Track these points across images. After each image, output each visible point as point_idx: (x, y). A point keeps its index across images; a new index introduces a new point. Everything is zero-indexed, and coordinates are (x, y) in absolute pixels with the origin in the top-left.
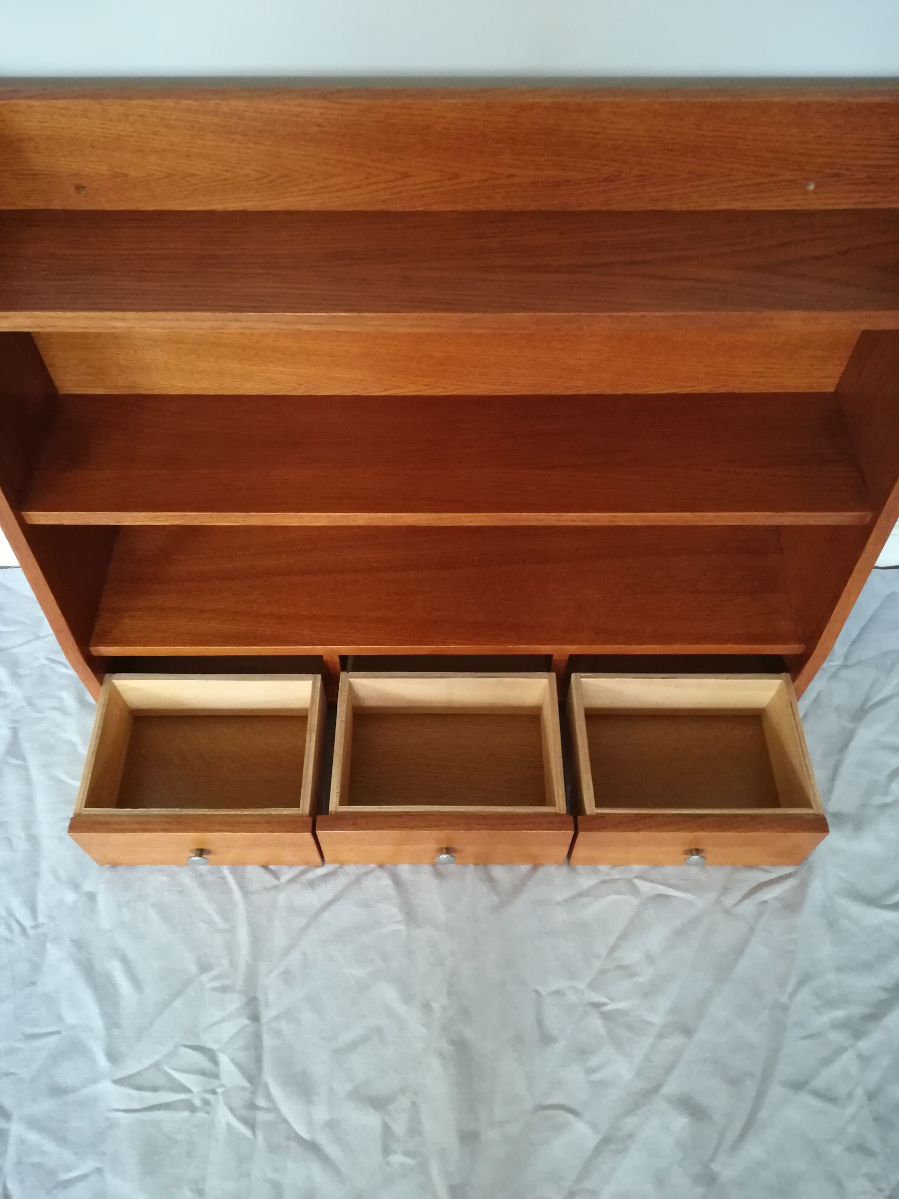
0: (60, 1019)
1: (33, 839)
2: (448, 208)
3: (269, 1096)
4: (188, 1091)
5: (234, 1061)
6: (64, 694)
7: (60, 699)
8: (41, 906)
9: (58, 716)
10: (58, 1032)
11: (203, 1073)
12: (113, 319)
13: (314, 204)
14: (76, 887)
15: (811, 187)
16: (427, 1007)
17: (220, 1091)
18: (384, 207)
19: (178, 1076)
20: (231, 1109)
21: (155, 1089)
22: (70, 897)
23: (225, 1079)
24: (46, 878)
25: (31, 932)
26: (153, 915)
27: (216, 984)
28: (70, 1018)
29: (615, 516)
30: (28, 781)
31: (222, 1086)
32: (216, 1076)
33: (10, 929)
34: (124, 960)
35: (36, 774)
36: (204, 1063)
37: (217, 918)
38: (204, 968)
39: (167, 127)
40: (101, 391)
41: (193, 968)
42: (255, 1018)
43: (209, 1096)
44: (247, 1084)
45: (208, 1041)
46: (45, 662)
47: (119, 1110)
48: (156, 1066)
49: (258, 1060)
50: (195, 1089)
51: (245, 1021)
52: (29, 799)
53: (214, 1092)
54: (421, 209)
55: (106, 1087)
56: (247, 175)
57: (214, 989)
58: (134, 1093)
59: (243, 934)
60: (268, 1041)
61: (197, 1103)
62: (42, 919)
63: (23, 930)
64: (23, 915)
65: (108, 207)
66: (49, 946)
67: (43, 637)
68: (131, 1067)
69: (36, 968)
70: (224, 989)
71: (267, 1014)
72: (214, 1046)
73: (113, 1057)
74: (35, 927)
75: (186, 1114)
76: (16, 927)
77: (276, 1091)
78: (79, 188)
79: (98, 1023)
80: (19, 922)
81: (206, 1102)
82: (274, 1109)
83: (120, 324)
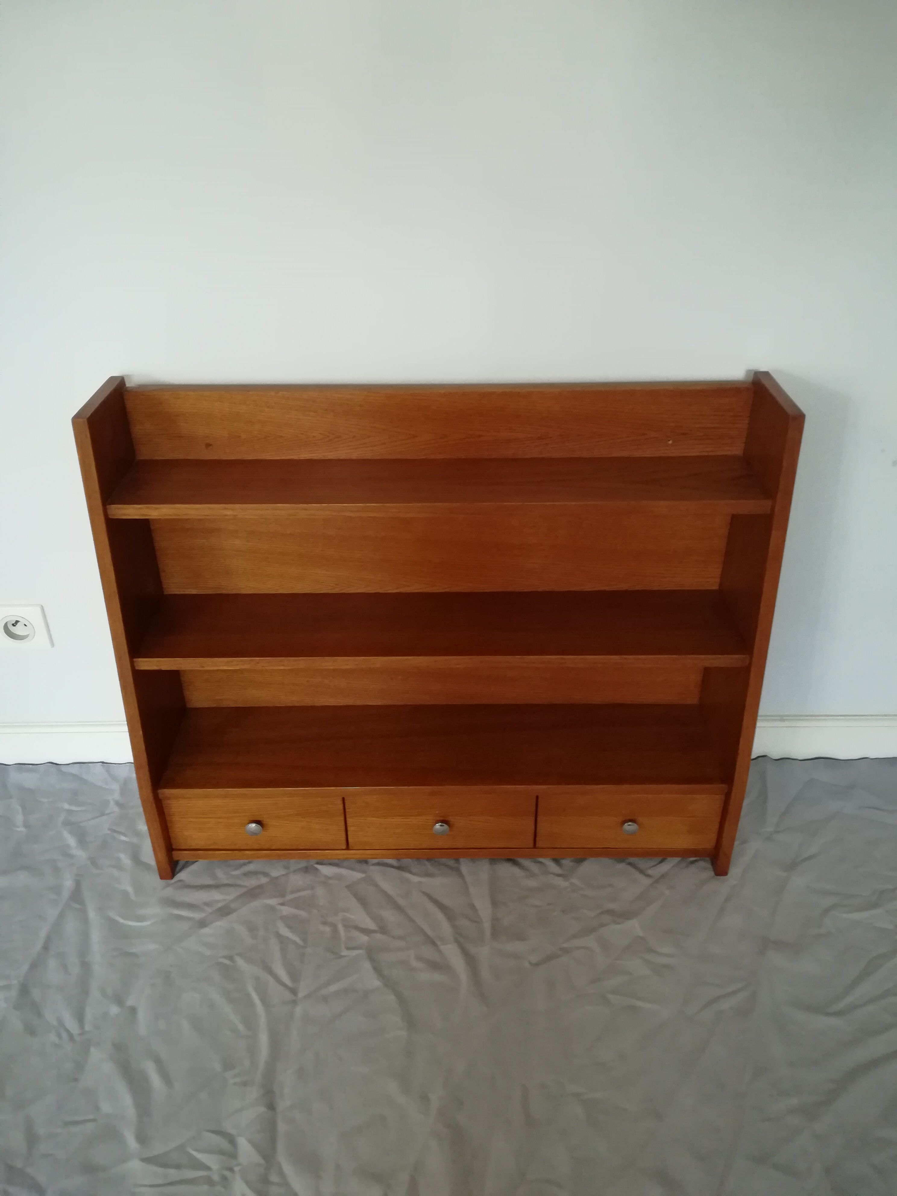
0: (97, 1109)
1: (86, 966)
2: (442, 457)
3: (281, 1174)
4: (207, 1168)
5: (250, 1141)
6: (122, 856)
7: (119, 859)
8: (89, 1016)
9: (115, 873)
10: (94, 1120)
11: (222, 1153)
12: (226, 509)
13: (355, 455)
14: (119, 1001)
15: (670, 442)
16: (425, 1099)
17: (237, 1169)
18: (399, 457)
19: (199, 1156)
20: (247, 1183)
21: (178, 1167)
22: (114, 1010)
23: (243, 1159)
24: (95, 993)
25: (77, 1038)
26: (186, 1025)
27: (238, 1080)
28: (106, 1107)
29: (562, 658)
30: (85, 920)
31: (239, 1165)
32: (233, 1156)
33: (59, 1036)
34: (158, 1061)
35: (92, 914)
36: (224, 1144)
37: (241, 1027)
38: (228, 1066)
39: (268, 407)
40: (194, 592)
41: (217, 1066)
42: (271, 1107)
43: (227, 1173)
44: (262, 1161)
45: (228, 1127)
46: (109, 832)
47: (145, 1186)
48: (181, 1148)
49: (273, 1140)
50: (215, 1166)
51: (262, 1109)
52: (85, 936)
53: (231, 1170)
54: (424, 457)
55: (135, 1165)
56: (314, 437)
57: (235, 1084)
58: (159, 1170)
59: (264, 1038)
60: (282, 1127)
61: (216, 1178)
62: (88, 1027)
63: (71, 1037)
64: (72, 1025)
65: (224, 457)
66: (92, 1049)
67: (108, 814)
68: (158, 1149)
69: (80, 1067)
70: (245, 1084)
71: (283, 1105)
72: (233, 1132)
73: (142, 1139)
74: (81, 1034)
75: (205, 1187)
76: (65, 1035)
77: (288, 1169)
78: (208, 445)
79: (131, 1112)
80: (67, 1031)
81: (224, 1178)
82: (285, 1184)
83: (229, 513)
